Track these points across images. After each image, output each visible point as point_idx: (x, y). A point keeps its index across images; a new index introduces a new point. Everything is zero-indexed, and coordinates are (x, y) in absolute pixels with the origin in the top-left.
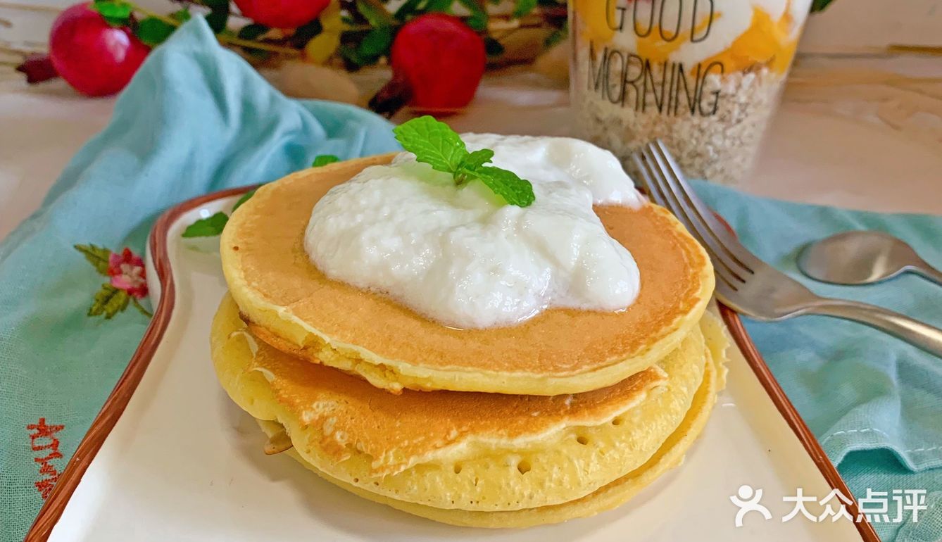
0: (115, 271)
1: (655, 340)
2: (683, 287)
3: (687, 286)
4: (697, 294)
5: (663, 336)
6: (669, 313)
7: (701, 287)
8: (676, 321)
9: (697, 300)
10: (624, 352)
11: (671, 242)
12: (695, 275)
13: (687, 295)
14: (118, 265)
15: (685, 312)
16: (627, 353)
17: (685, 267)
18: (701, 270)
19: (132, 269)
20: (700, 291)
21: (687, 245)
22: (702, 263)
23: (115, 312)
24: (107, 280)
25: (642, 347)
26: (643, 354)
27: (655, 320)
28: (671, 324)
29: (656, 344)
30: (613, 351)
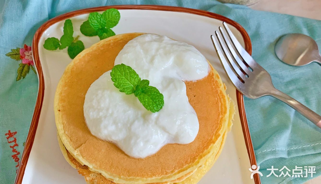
0: (23, 56)
1: (201, 157)
2: (216, 127)
3: (217, 127)
4: (220, 132)
5: (204, 156)
6: (208, 143)
7: (222, 127)
8: (210, 147)
9: (219, 135)
10: (190, 162)
11: (216, 99)
12: (222, 118)
13: (217, 132)
14: (23, 53)
15: (214, 142)
16: (191, 163)
17: (219, 115)
18: (224, 116)
19: (29, 52)
20: (221, 129)
21: (222, 100)
22: (225, 113)
23: (25, 75)
24: (20, 62)
25: (196, 161)
26: (196, 165)
27: (203, 146)
28: (208, 149)
29: (202, 159)
30: (186, 162)
